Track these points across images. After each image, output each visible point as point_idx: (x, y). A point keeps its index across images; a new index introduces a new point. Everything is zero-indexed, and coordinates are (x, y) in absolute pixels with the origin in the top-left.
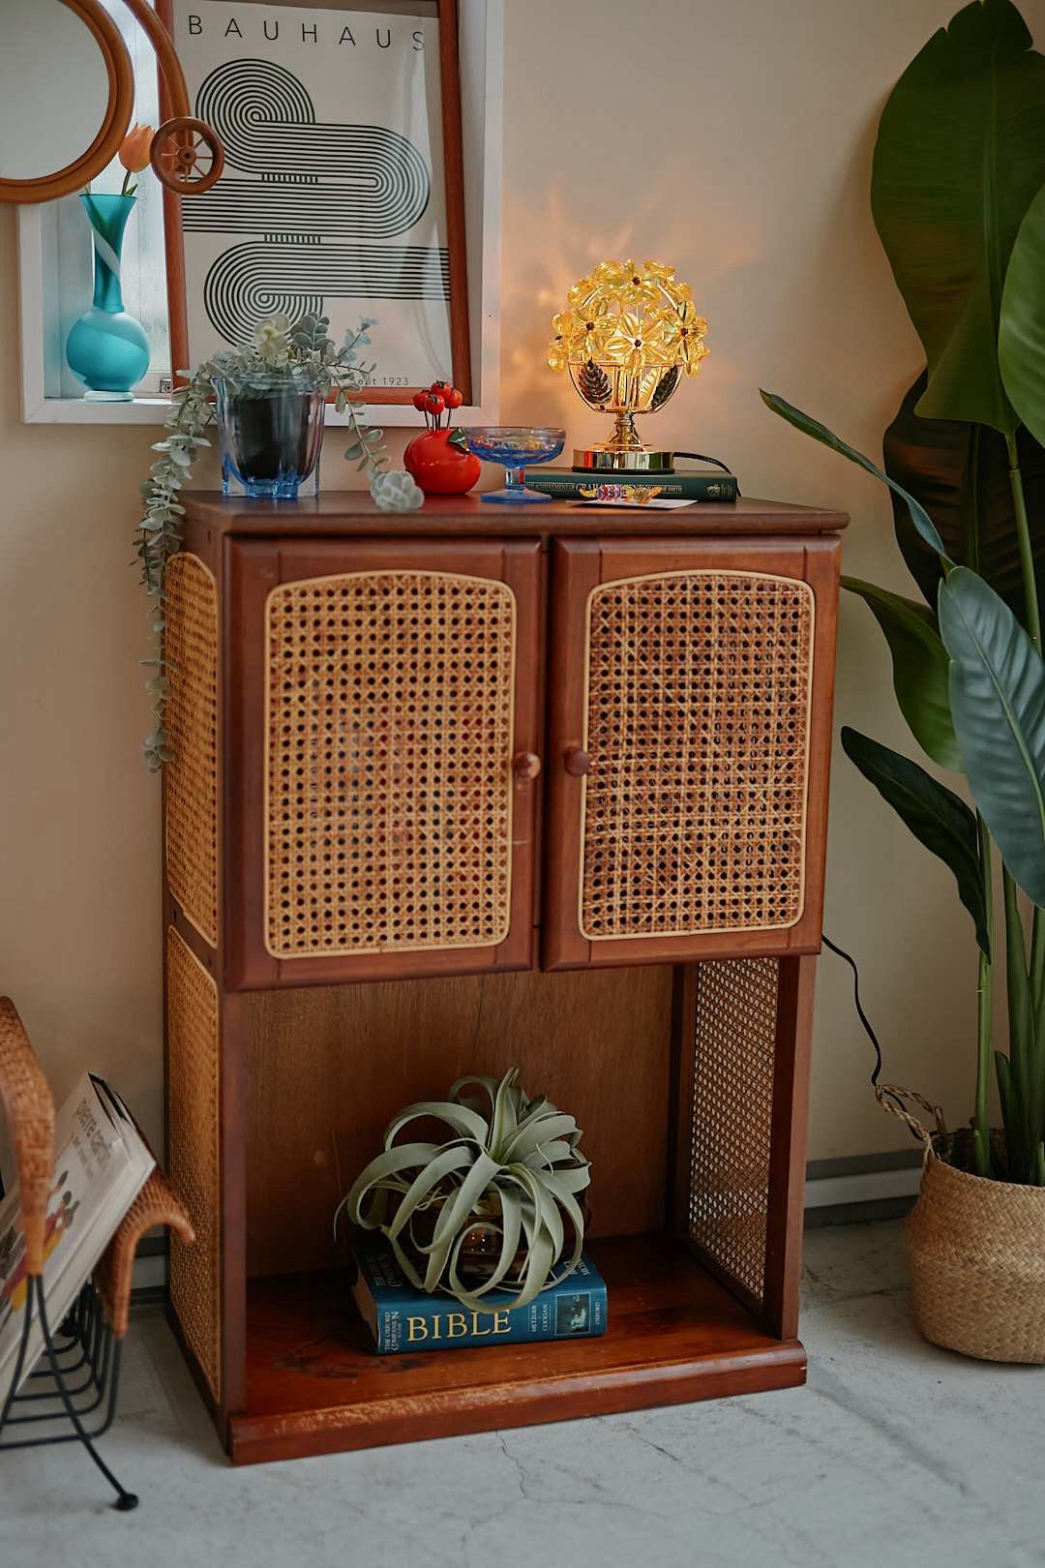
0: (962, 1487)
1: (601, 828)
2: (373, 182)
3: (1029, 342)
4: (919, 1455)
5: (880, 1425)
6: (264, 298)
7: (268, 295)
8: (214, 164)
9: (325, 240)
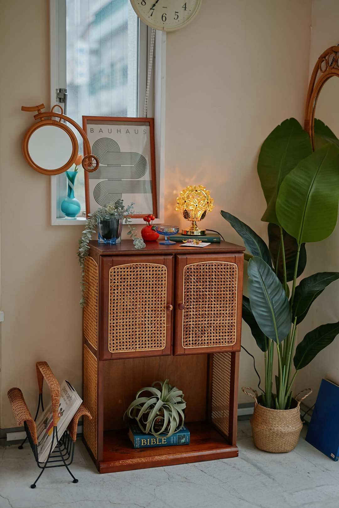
0: (273, 479)
1: (187, 322)
2: (134, 166)
4: (264, 472)
5: (255, 466)
6: (108, 194)
7: (109, 193)
8: (97, 165)
9: (122, 180)
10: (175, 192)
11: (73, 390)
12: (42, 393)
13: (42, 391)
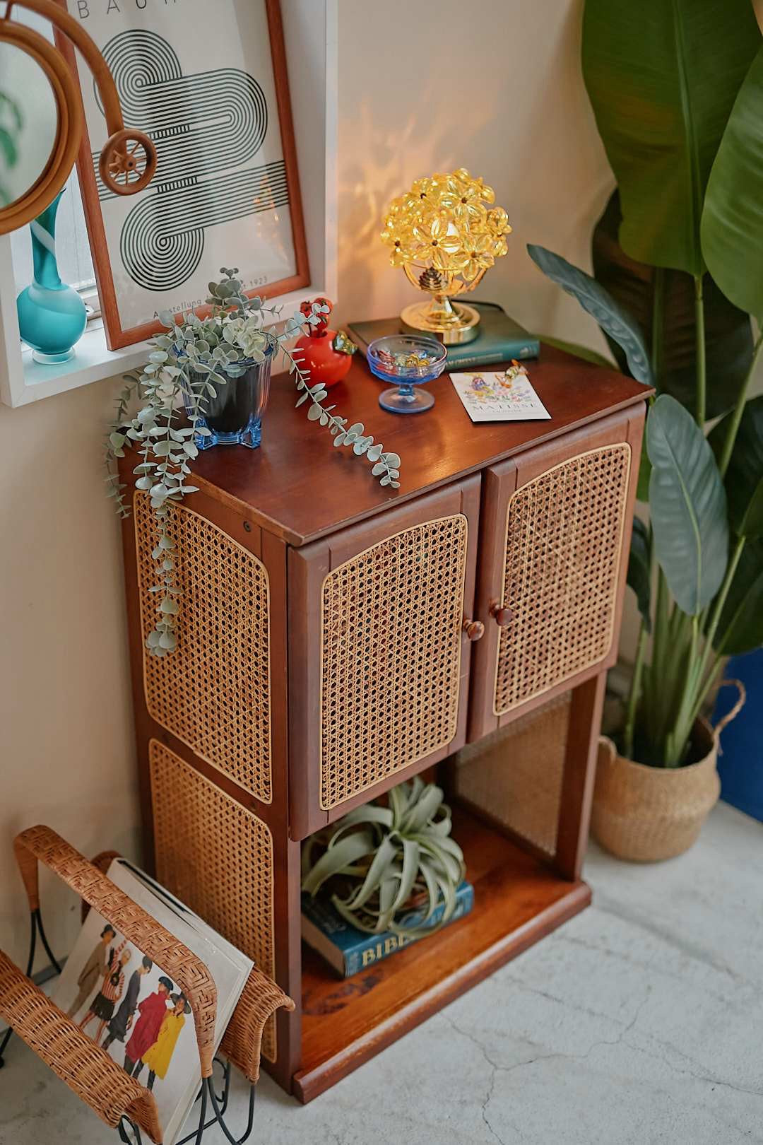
0: (729, 971)
1: (509, 646)
2: (228, 119)
3: (724, 221)
4: (690, 951)
5: (653, 929)
6: (163, 242)
7: (165, 238)
8: (148, 165)
9: (200, 179)
10: (359, 189)
11: (183, 909)
12: (38, 905)
13: (38, 901)
